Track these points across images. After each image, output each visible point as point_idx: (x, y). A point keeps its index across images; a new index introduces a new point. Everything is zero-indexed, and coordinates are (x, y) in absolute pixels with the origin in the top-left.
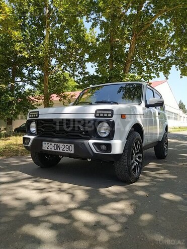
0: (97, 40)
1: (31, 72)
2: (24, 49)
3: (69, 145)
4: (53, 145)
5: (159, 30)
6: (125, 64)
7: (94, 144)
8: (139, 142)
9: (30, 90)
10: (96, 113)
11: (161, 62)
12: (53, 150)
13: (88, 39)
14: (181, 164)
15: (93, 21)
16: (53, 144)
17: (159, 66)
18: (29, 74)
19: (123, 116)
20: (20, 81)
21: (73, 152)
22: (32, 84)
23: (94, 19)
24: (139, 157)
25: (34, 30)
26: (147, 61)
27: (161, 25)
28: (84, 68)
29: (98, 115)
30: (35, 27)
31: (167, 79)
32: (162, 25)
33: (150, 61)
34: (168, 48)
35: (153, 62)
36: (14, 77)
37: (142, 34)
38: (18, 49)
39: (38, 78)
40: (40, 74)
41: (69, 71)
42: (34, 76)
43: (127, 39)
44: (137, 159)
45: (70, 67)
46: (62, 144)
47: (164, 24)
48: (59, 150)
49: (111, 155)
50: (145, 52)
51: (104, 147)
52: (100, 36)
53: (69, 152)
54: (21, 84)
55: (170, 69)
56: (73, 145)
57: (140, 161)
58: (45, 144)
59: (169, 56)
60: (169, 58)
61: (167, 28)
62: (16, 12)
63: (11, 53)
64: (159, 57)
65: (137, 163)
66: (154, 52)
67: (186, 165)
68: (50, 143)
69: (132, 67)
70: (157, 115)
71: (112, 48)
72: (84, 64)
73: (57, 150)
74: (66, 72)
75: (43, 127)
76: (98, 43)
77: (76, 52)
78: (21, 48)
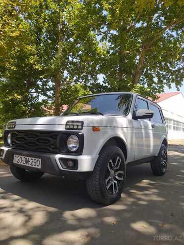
0: (108, 52)
1: (45, 84)
2: (38, 61)
3: (37, 159)
4: (23, 159)
5: (170, 42)
6: (134, 76)
7: (61, 159)
8: (118, 158)
9: (43, 101)
10: (66, 125)
11: (173, 73)
12: (22, 164)
13: (101, 52)
14: (178, 183)
15: (103, 34)
16: (23, 157)
17: (171, 77)
18: (43, 85)
19: (95, 129)
20: (34, 92)
21: (40, 167)
22: (45, 95)
23: (104, 33)
24: (120, 175)
25: (49, 44)
26: (158, 73)
27: (172, 36)
28: (96, 79)
29: (68, 127)
30: (49, 41)
31: (178, 90)
32: (174, 36)
33: (161, 72)
34: (180, 59)
35: (164, 73)
36: (28, 88)
37: (152, 46)
38: (32, 62)
39: (52, 89)
40: (53, 85)
41: (81, 83)
42: (48, 87)
43: (138, 51)
44: (117, 177)
45: (83, 79)
46: (30, 158)
47: (175, 36)
48: (27, 165)
49: (77, 172)
50: (156, 64)
51: (71, 164)
52: (111, 48)
53: (36, 167)
54: (35, 95)
55: (182, 80)
56: (40, 160)
57: (121, 179)
58: (16, 156)
59: (181, 67)
60: (181, 69)
61: (178, 40)
62: (33, 28)
63: (26, 65)
64: (171, 68)
65: (116, 182)
66: (165, 64)
67: (183, 184)
68: (20, 156)
69: (141, 78)
70: (150, 127)
71: (122, 60)
72: (96, 75)
73: (25, 165)
74: (79, 83)
75: (17, 139)
76: (109, 55)
77: (88, 64)
78: (35, 61)
